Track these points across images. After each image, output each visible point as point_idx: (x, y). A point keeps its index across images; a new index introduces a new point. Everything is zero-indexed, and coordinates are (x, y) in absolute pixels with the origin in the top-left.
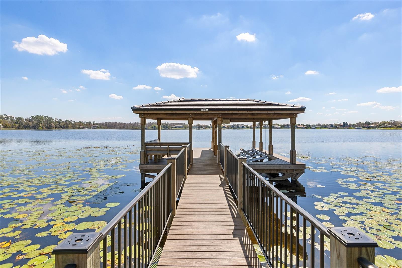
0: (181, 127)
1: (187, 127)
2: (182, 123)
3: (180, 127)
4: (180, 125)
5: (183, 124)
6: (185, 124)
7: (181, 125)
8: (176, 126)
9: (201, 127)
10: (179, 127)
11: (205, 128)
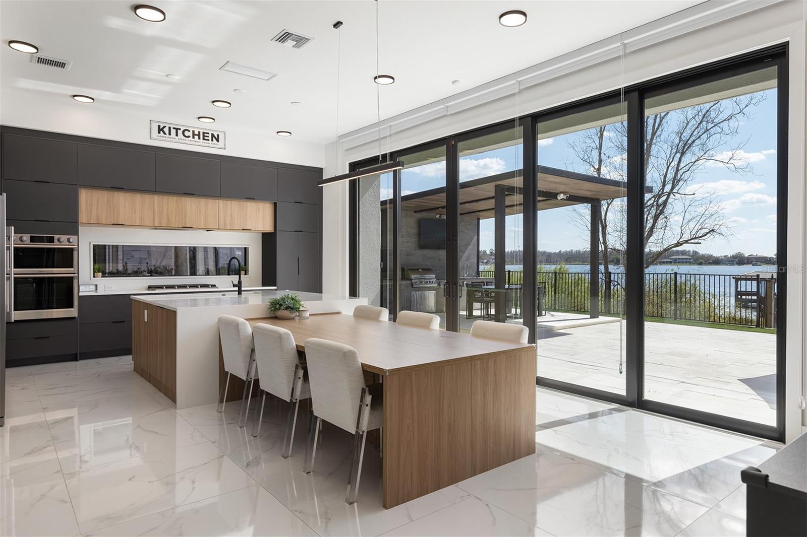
0: (688, 260)
1: (703, 262)
2: (689, 251)
3: (685, 260)
4: (682, 255)
5: (691, 251)
6: (696, 251)
7: (687, 255)
8: (671, 259)
9: (746, 261)
10: (681, 260)
11: (759, 263)
